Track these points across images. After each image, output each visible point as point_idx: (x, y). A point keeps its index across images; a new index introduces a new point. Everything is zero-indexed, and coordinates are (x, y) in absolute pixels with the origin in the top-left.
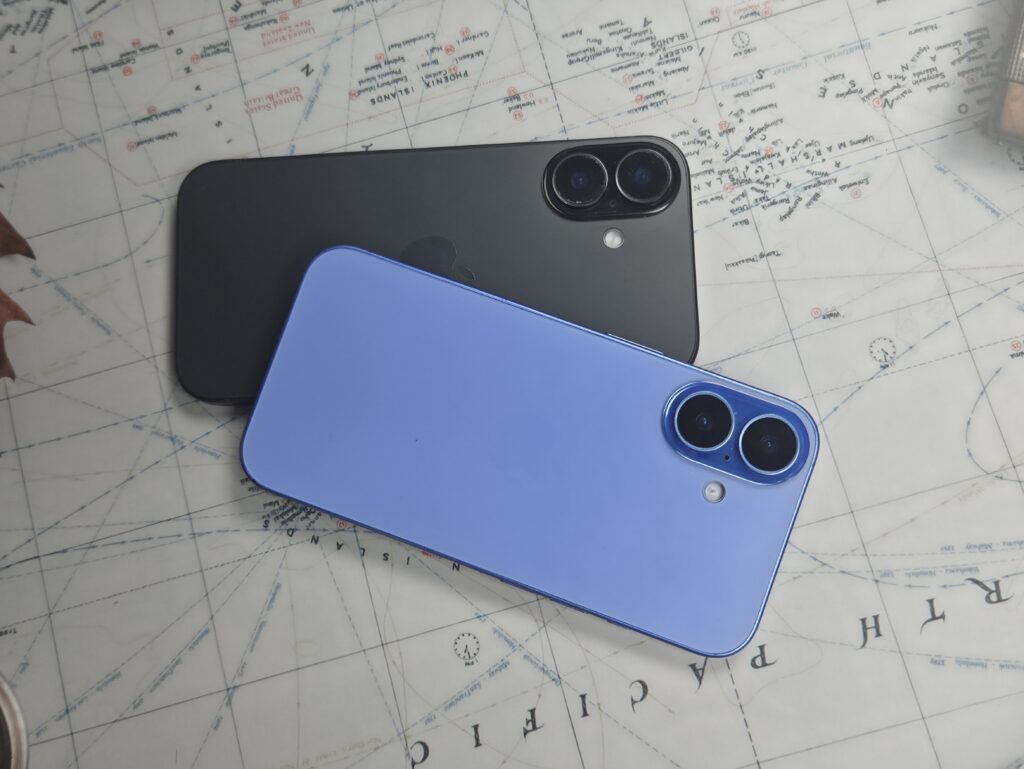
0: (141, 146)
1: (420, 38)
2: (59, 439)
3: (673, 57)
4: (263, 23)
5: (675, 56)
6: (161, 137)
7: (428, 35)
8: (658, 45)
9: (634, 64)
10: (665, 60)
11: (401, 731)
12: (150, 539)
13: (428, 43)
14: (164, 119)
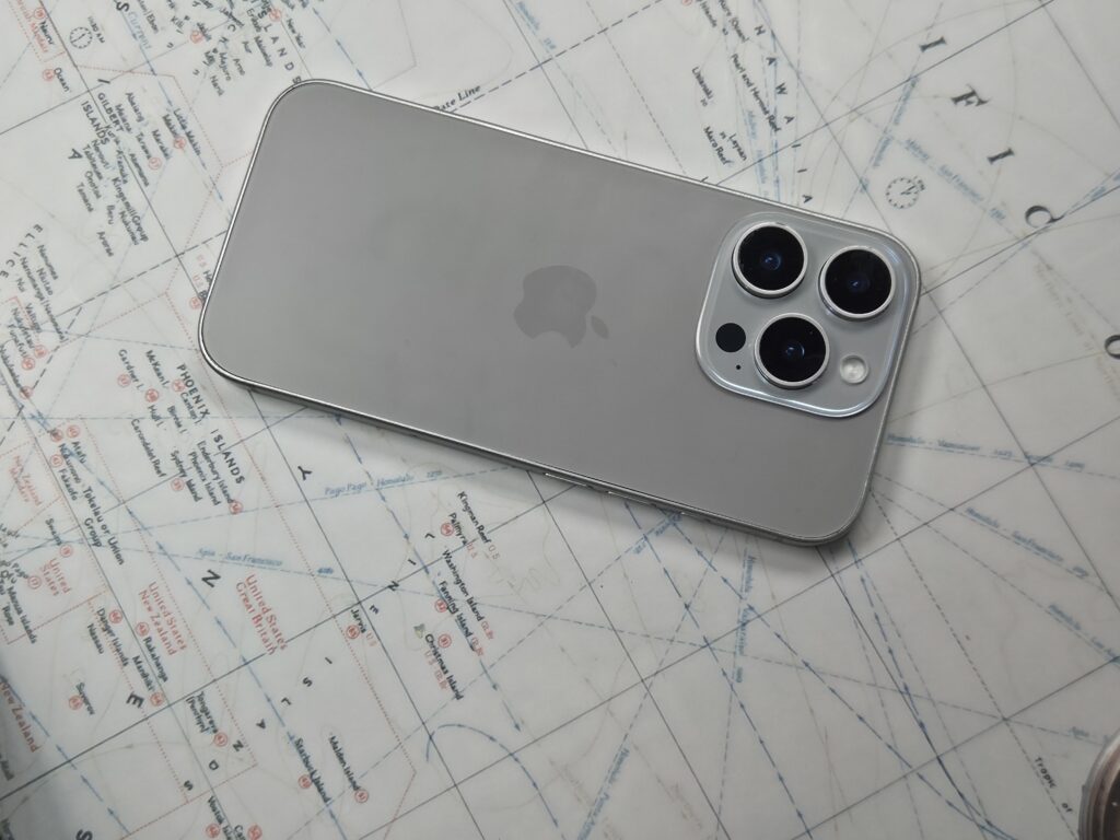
0: (358, 784)
1: (142, 438)
2: (781, 779)
3: (117, 115)
4: (153, 656)
5: (115, 112)
6: (340, 757)
7: (136, 428)
8: (104, 135)
9: (134, 160)
10: (122, 123)
11: (1020, 245)
12: (877, 617)
13: (148, 427)
14: (312, 761)
